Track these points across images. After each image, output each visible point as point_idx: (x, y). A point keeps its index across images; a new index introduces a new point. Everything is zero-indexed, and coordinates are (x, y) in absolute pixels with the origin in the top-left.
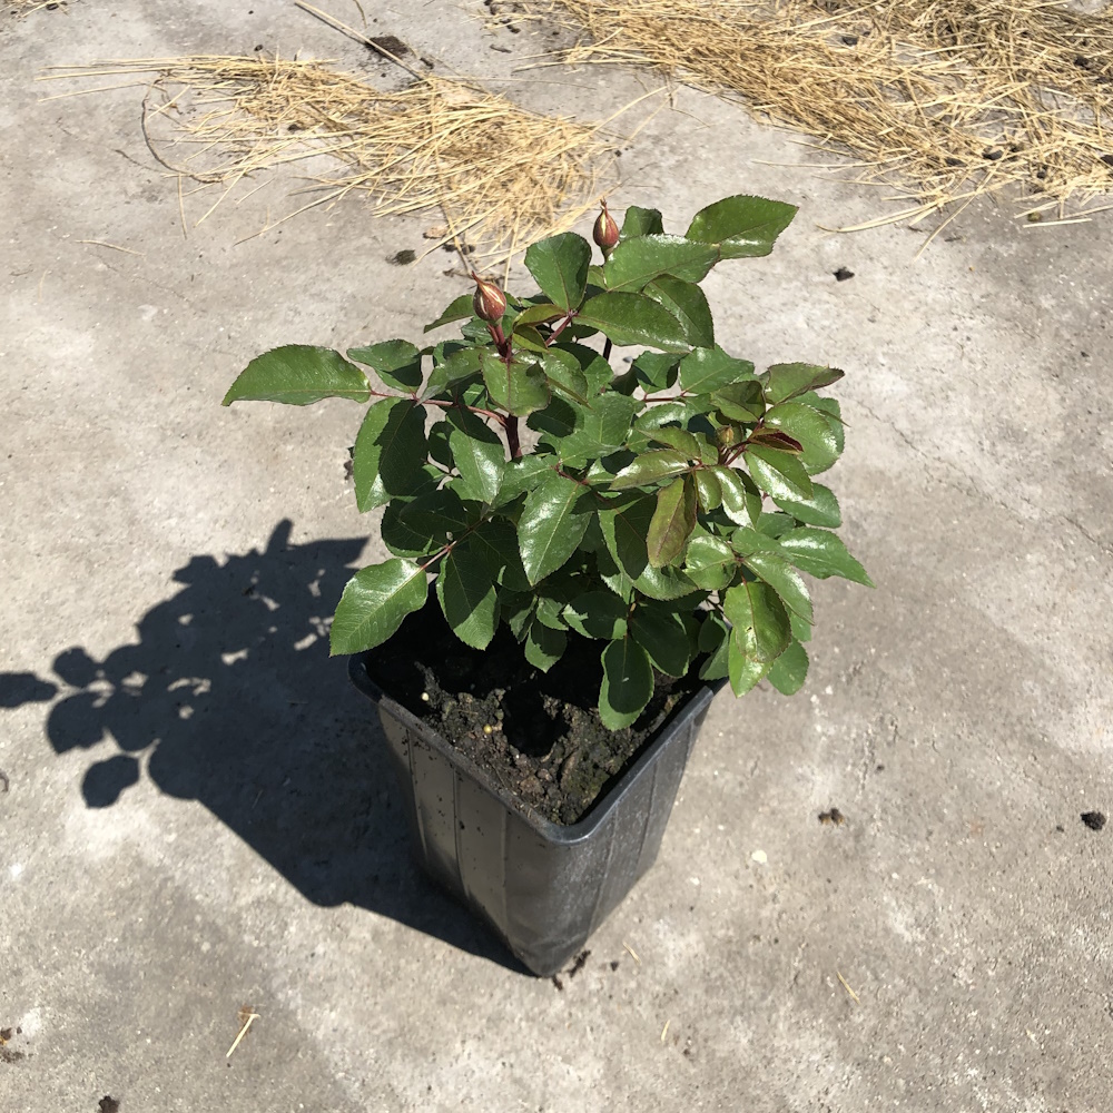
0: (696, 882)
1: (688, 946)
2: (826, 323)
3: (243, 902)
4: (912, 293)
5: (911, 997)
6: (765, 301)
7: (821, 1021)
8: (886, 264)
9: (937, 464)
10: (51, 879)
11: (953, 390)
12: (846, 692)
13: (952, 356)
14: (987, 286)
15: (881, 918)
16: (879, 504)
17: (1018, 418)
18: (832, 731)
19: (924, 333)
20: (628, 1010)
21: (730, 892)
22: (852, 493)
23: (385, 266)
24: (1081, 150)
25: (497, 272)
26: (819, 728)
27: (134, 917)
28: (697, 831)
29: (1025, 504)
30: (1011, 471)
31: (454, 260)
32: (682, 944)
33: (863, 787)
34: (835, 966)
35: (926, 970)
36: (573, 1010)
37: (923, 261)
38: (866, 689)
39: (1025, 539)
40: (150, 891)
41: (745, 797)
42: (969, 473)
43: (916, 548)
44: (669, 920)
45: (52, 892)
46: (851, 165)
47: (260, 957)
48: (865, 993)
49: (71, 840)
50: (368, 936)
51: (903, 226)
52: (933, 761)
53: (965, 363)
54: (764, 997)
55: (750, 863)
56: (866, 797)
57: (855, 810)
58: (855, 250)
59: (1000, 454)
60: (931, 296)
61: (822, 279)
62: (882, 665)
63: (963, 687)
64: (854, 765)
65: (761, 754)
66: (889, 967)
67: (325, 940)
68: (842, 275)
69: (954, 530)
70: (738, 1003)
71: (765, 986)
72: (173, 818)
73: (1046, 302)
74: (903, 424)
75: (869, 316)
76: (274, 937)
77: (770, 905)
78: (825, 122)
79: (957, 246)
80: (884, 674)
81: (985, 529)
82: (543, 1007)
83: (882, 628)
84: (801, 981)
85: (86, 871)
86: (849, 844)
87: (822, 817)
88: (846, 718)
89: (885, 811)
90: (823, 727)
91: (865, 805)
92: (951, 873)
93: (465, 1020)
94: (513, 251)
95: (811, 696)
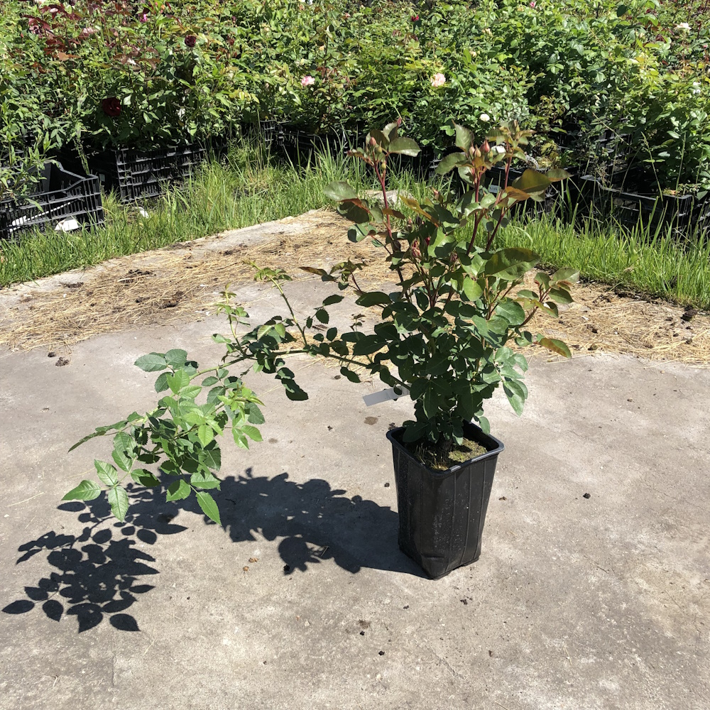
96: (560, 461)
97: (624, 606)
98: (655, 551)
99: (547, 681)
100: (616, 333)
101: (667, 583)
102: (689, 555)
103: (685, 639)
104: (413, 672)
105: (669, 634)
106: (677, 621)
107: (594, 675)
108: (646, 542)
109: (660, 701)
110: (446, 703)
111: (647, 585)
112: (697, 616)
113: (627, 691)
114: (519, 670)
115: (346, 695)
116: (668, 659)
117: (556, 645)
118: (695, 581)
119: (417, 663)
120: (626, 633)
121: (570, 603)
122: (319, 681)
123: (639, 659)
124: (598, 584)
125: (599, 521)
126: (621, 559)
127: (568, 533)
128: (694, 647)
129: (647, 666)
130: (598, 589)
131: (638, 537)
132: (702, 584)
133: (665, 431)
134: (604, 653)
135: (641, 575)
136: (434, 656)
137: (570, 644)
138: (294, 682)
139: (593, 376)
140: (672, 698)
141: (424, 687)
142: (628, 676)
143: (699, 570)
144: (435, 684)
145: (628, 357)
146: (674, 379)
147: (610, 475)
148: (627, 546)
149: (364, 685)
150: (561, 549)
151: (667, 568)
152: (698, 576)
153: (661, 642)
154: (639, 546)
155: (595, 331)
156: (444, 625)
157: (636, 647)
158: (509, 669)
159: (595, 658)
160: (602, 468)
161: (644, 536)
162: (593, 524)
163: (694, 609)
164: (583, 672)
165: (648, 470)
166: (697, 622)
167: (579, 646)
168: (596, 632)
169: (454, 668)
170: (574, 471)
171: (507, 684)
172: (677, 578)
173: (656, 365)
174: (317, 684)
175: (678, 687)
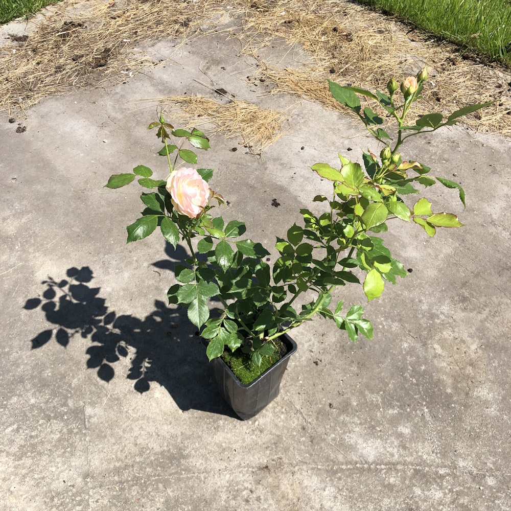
6: (329, 157)
8: (361, 146)
23: (229, 152)
24: (412, 113)
25: (259, 153)
31: (247, 150)
37: (370, 145)
46: (351, 120)
51: (365, 136)
58: (352, 143)
61: (344, 151)
68: (349, 149)
78: (343, 108)
94: (263, 147)
96: (394, 236)
97: (423, 368)
98: (451, 321)
99: (365, 427)
100: (455, 102)
101: (455, 348)
102: (474, 325)
103: (459, 394)
104: (279, 420)
105: (449, 391)
106: (456, 379)
107: (396, 422)
108: (446, 312)
109: (435, 442)
110: (299, 444)
111: (441, 351)
112: (470, 376)
113: (415, 435)
114: (348, 419)
115: (236, 437)
116: (445, 411)
117: (374, 399)
118: (474, 347)
119: (282, 413)
120: (421, 390)
121: (387, 365)
122: (218, 426)
123: (427, 410)
124: (408, 349)
125: (415, 294)
126: (427, 327)
127: (392, 304)
128: (463, 401)
129: (431, 415)
130: (407, 354)
131: (441, 308)
132: (478, 350)
133: (476, 207)
134: (405, 406)
135: (438, 342)
136: (293, 407)
137: (383, 398)
138: (202, 427)
139: (431, 149)
140: (443, 439)
141: (285, 431)
142: (417, 424)
143: (478, 337)
144: (293, 429)
145: (460, 129)
146: (492, 152)
147: (429, 250)
148: (433, 316)
149: (247, 429)
150: (386, 318)
151: (456, 335)
152: (477, 343)
153: (443, 397)
154: (441, 316)
155: (438, 100)
156: (301, 382)
157: (426, 401)
158: (342, 418)
159: (398, 409)
160: (425, 243)
161: (445, 308)
162: (411, 296)
163: (469, 370)
164: (389, 420)
165: (458, 245)
166: (469, 380)
167: (389, 400)
168: (402, 389)
169: (305, 417)
170: (404, 246)
171: (339, 429)
172: (462, 345)
173: (480, 137)
174: (217, 428)
175: (448, 431)
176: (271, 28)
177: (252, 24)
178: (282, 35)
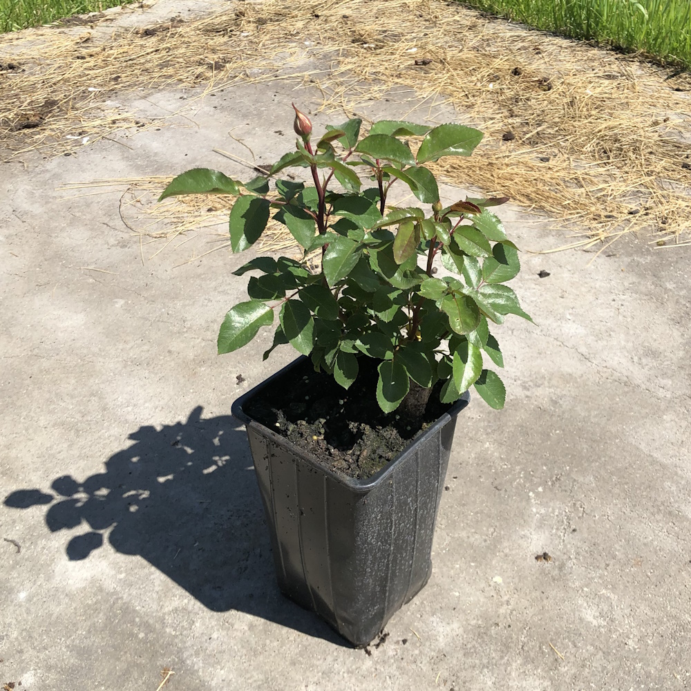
0: (457, 594)
1: (453, 630)
2: (534, 299)
3: (166, 610)
4: (586, 283)
5: (598, 657)
7: (539, 671)
8: (570, 269)
9: (605, 369)
10: (45, 599)
11: (614, 331)
12: (551, 490)
13: (612, 314)
14: (633, 278)
15: (577, 613)
16: (569, 391)
17: (655, 345)
18: (543, 511)
19: (595, 303)
20: (414, 666)
21: (479, 600)
22: (553, 386)
26: (534, 510)
27: (96, 620)
28: (458, 566)
29: (661, 389)
30: (652, 372)
32: (448, 629)
33: (564, 541)
34: (548, 639)
35: (607, 641)
36: (378, 667)
37: (593, 267)
38: (563, 488)
39: (662, 407)
40: (107, 606)
41: (488, 547)
42: (625, 374)
43: (594, 413)
44: (440, 616)
45: (45, 607)
46: (547, 220)
47: (176, 640)
48: (568, 654)
49: (58, 578)
50: (246, 628)
51: (579, 250)
52: (608, 526)
53: (621, 318)
54: (502, 658)
55: (492, 583)
56: (565, 546)
57: (558, 553)
58: (551, 262)
59: (644, 364)
60: (598, 284)
61: (530, 277)
62: (573, 476)
63: (626, 487)
64: (557, 529)
65: (497, 524)
66: (583, 640)
67: (218, 630)
68: (543, 274)
69: (617, 404)
70: (485, 661)
71: (502, 652)
72: (124, 565)
73: (670, 286)
74: (583, 350)
75: (560, 295)
76: (186, 629)
77: (505, 606)
78: (530, 200)
79: (613, 259)
80: (575, 480)
81: (636, 403)
82: (358, 665)
83: (573, 456)
84: (526, 648)
85: (67, 595)
86: (556, 572)
87: (537, 558)
88: (552, 504)
89: (578, 554)
90: (537, 509)
91: (565, 551)
92: (622, 587)
93: (308, 673)
95: (529, 492)
176: (387, 72)
177: (350, 67)
178: (409, 82)
